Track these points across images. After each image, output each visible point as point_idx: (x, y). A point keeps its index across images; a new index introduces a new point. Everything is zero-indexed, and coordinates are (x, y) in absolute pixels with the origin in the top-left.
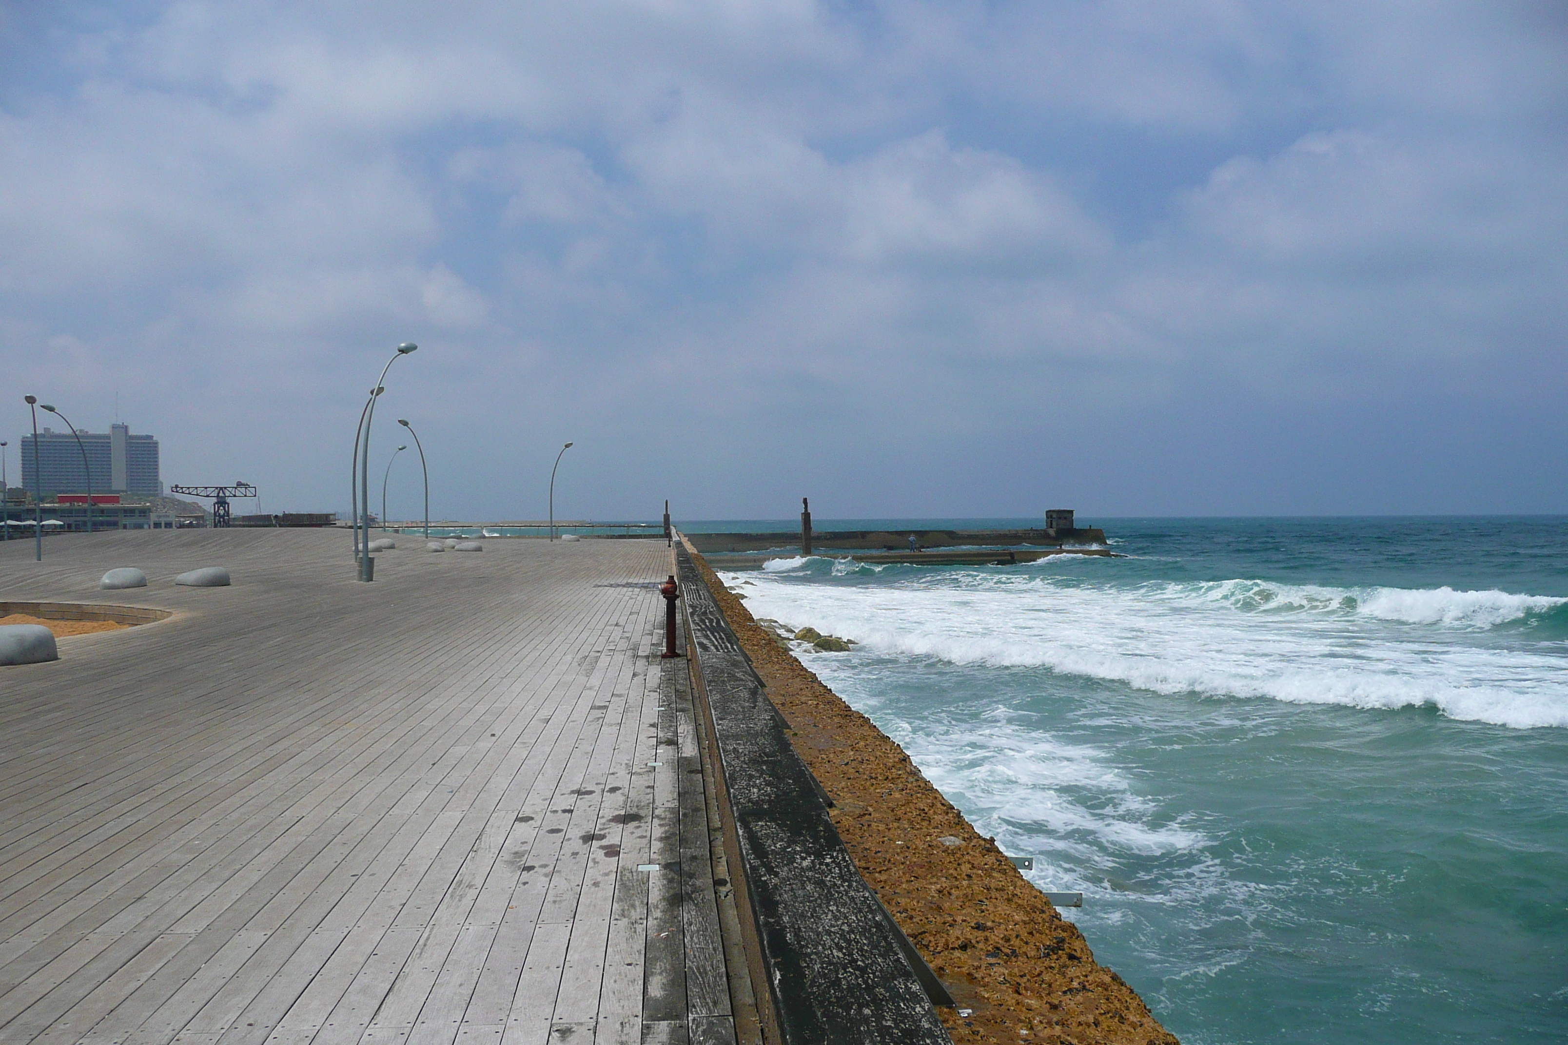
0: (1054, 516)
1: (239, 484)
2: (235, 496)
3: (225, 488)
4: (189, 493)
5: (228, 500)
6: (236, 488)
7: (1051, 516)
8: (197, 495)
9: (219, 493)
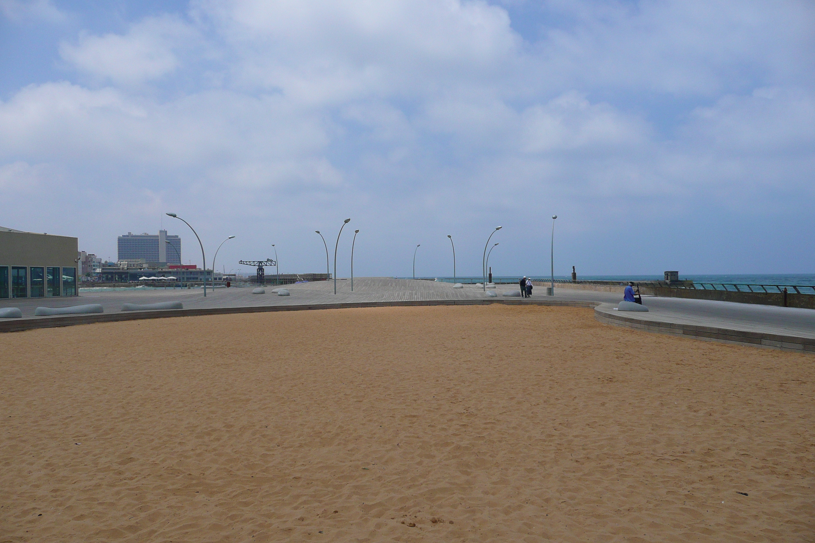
0: (669, 274)
1: (268, 260)
2: (266, 265)
3: (262, 262)
4: (247, 264)
5: (263, 267)
6: (267, 262)
7: (667, 275)
8: (250, 265)
9: (259, 264)
